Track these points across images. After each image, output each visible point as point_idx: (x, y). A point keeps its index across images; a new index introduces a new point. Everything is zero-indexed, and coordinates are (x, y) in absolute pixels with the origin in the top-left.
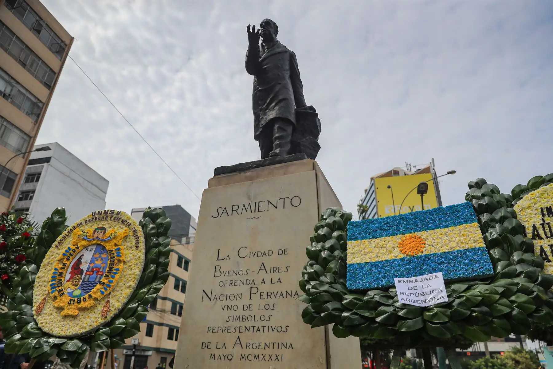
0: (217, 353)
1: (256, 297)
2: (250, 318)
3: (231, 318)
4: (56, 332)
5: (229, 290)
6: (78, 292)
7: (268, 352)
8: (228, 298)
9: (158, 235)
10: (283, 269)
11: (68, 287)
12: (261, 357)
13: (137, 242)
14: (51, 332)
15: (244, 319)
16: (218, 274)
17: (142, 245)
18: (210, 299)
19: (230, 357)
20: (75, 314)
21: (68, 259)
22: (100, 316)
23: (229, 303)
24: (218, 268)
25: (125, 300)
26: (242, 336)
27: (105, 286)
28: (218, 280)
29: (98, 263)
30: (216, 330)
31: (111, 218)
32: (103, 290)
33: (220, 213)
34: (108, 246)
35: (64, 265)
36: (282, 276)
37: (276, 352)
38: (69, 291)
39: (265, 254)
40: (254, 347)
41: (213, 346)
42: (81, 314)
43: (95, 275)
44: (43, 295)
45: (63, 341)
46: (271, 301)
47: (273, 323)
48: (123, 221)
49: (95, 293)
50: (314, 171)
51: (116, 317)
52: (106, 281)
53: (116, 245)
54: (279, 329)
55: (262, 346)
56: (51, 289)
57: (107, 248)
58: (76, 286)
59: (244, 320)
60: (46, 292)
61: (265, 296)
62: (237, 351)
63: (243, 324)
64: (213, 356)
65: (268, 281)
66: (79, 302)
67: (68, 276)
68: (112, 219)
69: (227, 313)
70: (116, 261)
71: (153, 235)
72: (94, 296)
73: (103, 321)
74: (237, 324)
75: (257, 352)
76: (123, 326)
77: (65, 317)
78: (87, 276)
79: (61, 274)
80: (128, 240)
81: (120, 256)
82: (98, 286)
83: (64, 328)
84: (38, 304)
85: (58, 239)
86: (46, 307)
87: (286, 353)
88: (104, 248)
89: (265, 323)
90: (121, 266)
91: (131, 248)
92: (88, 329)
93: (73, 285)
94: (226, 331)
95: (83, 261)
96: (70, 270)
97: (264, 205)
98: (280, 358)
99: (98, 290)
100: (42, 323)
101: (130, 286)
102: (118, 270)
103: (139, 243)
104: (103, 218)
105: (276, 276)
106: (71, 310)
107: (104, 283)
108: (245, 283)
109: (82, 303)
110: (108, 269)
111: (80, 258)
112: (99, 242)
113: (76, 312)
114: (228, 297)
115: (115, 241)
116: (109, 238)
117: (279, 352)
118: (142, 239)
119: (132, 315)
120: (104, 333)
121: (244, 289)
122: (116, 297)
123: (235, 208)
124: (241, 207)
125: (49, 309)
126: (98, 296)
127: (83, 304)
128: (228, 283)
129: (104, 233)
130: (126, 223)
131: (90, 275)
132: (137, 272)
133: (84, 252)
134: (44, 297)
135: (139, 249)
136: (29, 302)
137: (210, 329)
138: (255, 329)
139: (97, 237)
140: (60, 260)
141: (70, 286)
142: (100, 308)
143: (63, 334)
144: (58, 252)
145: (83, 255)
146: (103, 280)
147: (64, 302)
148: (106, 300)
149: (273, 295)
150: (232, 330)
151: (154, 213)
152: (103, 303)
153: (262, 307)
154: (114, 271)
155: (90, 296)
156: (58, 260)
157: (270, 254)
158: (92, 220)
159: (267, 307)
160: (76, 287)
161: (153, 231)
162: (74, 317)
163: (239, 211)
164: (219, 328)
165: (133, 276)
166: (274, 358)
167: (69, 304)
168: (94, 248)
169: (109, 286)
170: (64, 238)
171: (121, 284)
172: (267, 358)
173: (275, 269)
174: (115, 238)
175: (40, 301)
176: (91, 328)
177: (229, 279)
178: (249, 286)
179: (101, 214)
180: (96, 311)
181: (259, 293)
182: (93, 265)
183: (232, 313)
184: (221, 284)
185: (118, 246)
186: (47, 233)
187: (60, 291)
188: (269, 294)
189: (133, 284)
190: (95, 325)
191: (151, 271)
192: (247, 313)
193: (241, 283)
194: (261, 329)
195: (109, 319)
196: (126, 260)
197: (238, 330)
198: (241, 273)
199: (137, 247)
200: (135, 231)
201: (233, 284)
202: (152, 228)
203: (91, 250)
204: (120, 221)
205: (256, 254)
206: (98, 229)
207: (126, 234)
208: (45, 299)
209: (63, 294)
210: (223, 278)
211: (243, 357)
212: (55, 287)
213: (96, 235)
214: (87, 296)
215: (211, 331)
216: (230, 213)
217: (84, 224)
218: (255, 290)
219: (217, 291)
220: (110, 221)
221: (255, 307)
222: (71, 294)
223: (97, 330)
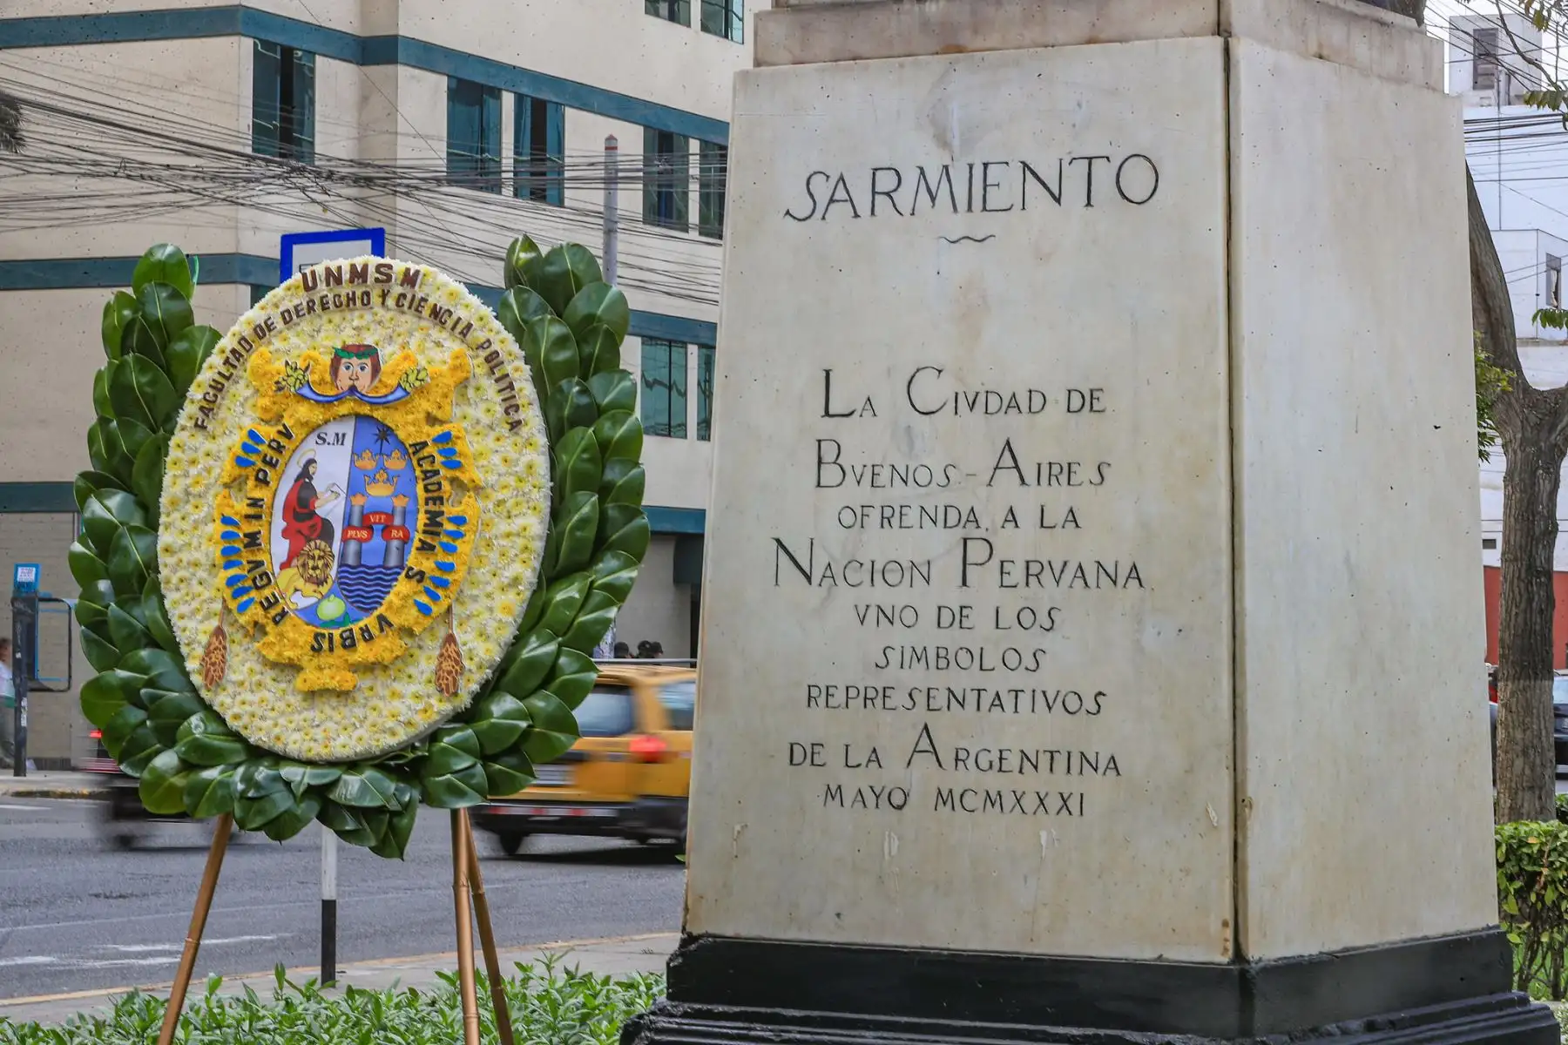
0: (852, 782)
1: (984, 578)
2: (964, 658)
3: (894, 657)
4: (294, 744)
5: (879, 544)
6: (333, 607)
7: (1032, 783)
8: (878, 577)
9: (585, 368)
10: (1086, 473)
11: (293, 589)
12: (1009, 801)
13: (511, 407)
14: (278, 747)
15: (943, 659)
16: (831, 474)
17: (533, 417)
18: (809, 578)
19: (898, 799)
20: (347, 686)
21: (263, 481)
22: (432, 689)
23: (879, 594)
24: (829, 453)
25: (508, 634)
26: (939, 724)
27: (428, 584)
28: (834, 499)
29: (379, 492)
30: (839, 697)
31: (384, 296)
32: (424, 599)
33: (822, 202)
34: (407, 426)
35: (255, 503)
36: (1082, 497)
37: (1060, 782)
38: (304, 603)
39: (1013, 403)
40: (984, 764)
41: (832, 756)
42: (365, 682)
43: (378, 540)
44: (207, 617)
45: (332, 774)
46: (1045, 595)
47: (1048, 679)
48: (436, 313)
49: (399, 610)
50: (1219, 41)
51: (489, 690)
52: (427, 565)
53: (432, 420)
54: (1073, 704)
55: (1013, 761)
56: (236, 595)
57: (401, 434)
58: (320, 582)
59: (942, 663)
60: (218, 606)
61: (1017, 574)
62: (923, 778)
63: (940, 680)
64: (834, 793)
65: (1028, 517)
66: (349, 643)
67: (279, 548)
68: (390, 302)
69: (876, 637)
70: (446, 486)
71: (567, 370)
72: (396, 620)
73: (447, 707)
74: (917, 677)
75: (994, 781)
76: (524, 724)
77: (312, 695)
78: (352, 547)
79: (253, 540)
80: (471, 393)
81: (457, 466)
82: (402, 586)
83: (319, 734)
84: (200, 651)
85: (196, 393)
86: (233, 661)
87: (1096, 786)
88: (386, 432)
89: (1019, 679)
90: (467, 506)
91: (491, 427)
92: (402, 735)
93: (309, 580)
94: (879, 702)
95: (318, 483)
96: (279, 523)
97: (1007, 184)
98: (1074, 804)
99: (405, 598)
100: (237, 717)
101: (516, 581)
102: (459, 520)
103: (517, 408)
104: (351, 299)
105: (1058, 499)
106: (327, 672)
107: (421, 574)
108: (939, 518)
109: (361, 646)
110: (422, 519)
111: (305, 475)
112: (366, 410)
113: (347, 680)
114: (877, 573)
115: (424, 405)
116: (399, 393)
117: (1072, 784)
118: (526, 390)
119: (544, 684)
120: (463, 747)
121: (939, 544)
122: (473, 622)
123: (886, 181)
124: (911, 177)
125: (242, 664)
126: (411, 616)
127: (363, 652)
128: (875, 515)
129: (376, 370)
130: (450, 323)
131: (360, 541)
132: (534, 524)
133: (310, 449)
134: (215, 623)
135: (524, 431)
136: (167, 643)
137: (815, 692)
138: (987, 699)
139: (353, 389)
140: (234, 484)
141: (300, 583)
142: (426, 664)
143: (318, 751)
144: (208, 445)
145: (311, 462)
146: (414, 559)
147: (295, 645)
148: (442, 632)
149: (1047, 574)
150: (899, 699)
151: (551, 269)
152: (433, 647)
153: (1008, 618)
154: (449, 527)
155: (383, 621)
156: (226, 486)
157: (1037, 401)
158: (311, 309)
159: (1027, 618)
160: (324, 589)
161: (562, 356)
162: (343, 695)
163: (904, 198)
164: (853, 692)
165: (520, 542)
166: (1054, 803)
167: (317, 650)
168: (348, 428)
169: (443, 584)
170: (218, 387)
171: (482, 573)
172: (1030, 802)
173: (1055, 470)
174: (422, 391)
175: (204, 639)
176: (412, 731)
177: (878, 498)
178: (959, 533)
179: (339, 281)
180: (412, 670)
181: (995, 562)
182: (358, 501)
183: (898, 637)
184: (848, 518)
185: (442, 422)
186: (142, 368)
187: (271, 605)
188: (1034, 569)
189: (526, 571)
190: (422, 723)
191: (584, 522)
192: (952, 638)
193: (927, 522)
194: (1008, 701)
195: (464, 700)
196: (479, 476)
197: (921, 699)
198: (923, 477)
199: (515, 425)
200: (493, 360)
201: (895, 521)
202: (561, 342)
203: (340, 439)
204: (426, 312)
205: (982, 398)
206: (348, 350)
207: (461, 375)
208: (219, 632)
209: (283, 614)
210: (857, 494)
211: (944, 798)
212: (244, 591)
213: (344, 382)
214: (370, 621)
215: (822, 701)
216: (863, 205)
217: (279, 324)
218: (977, 551)
219: (834, 544)
220: (380, 311)
221: (981, 619)
222: (310, 614)
223: (434, 736)
